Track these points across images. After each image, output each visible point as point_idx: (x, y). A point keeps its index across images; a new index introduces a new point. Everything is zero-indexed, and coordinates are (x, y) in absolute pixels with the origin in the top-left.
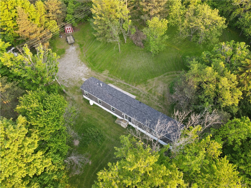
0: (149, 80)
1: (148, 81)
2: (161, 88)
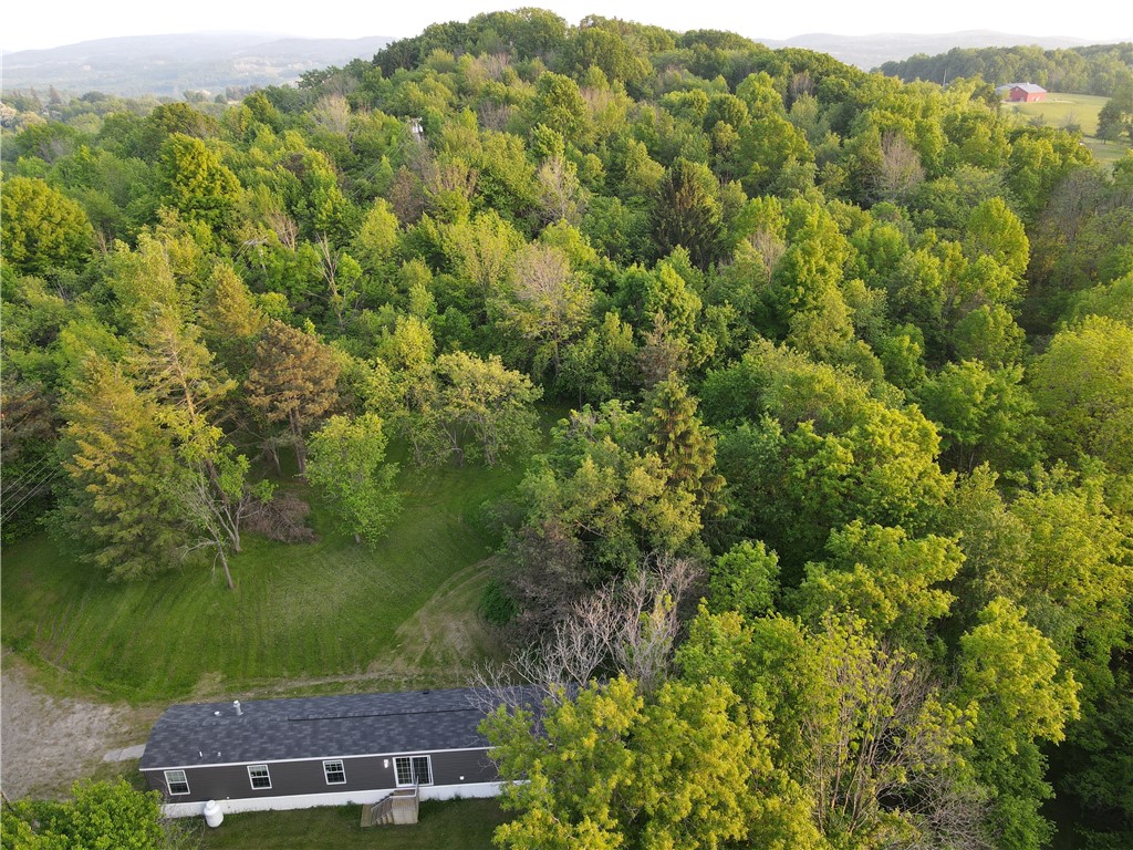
0: (403, 628)
1: (399, 632)
2: (458, 630)
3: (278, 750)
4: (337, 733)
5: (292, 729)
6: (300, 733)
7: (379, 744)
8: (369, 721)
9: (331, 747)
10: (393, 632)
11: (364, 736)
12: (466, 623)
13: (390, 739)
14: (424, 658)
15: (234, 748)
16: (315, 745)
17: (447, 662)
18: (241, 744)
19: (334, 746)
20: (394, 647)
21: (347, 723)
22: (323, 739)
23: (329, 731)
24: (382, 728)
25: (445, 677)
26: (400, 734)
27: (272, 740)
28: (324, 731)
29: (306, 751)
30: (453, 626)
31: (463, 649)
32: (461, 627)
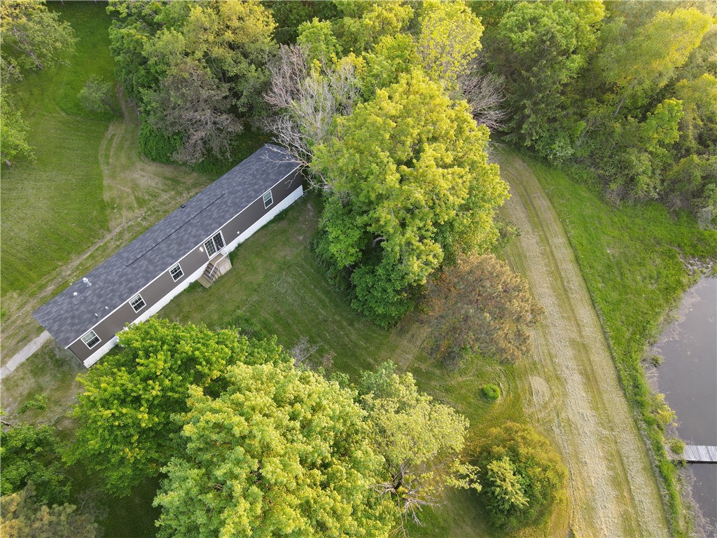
0: (107, 195)
1: (107, 199)
2: (143, 176)
3: (139, 283)
4: (164, 253)
5: (135, 268)
6: (142, 267)
7: (192, 242)
8: (174, 236)
9: (168, 261)
10: (102, 200)
11: (180, 245)
12: (142, 170)
13: (195, 237)
14: (138, 202)
15: (111, 299)
16: (158, 266)
17: (155, 196)
18: (113, 295)
19: (170, 260)
20: (113, 208)
21: (163, 246)
22: (159, 261)
23: (157, 256)
24: (184, 235)
25: (163, 204)
26: (198, 231)
27: (129, 281)
28: (155, 257)
29: (157, 272)
30: (136, 176)
31: (157, 184)
32: (142, 173)
